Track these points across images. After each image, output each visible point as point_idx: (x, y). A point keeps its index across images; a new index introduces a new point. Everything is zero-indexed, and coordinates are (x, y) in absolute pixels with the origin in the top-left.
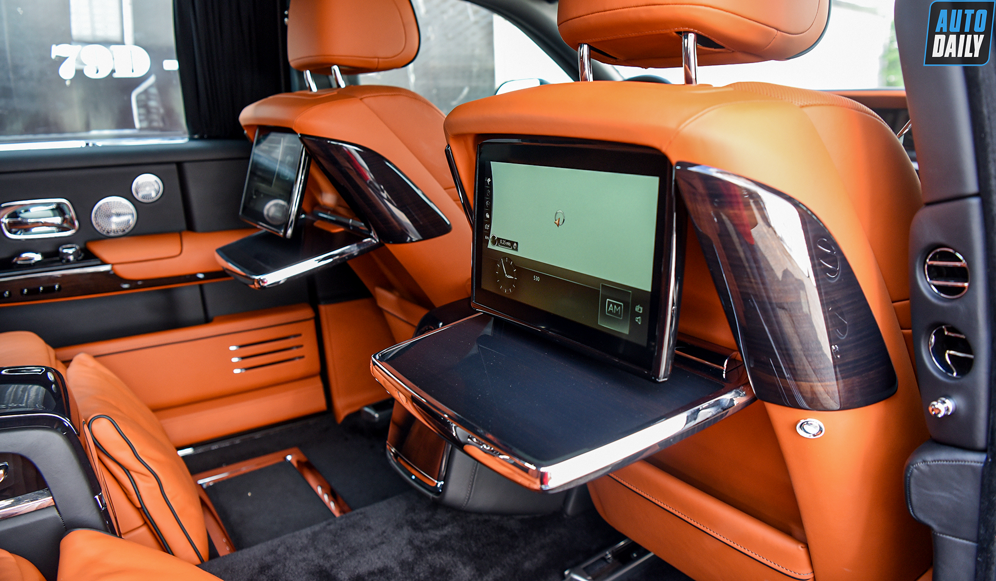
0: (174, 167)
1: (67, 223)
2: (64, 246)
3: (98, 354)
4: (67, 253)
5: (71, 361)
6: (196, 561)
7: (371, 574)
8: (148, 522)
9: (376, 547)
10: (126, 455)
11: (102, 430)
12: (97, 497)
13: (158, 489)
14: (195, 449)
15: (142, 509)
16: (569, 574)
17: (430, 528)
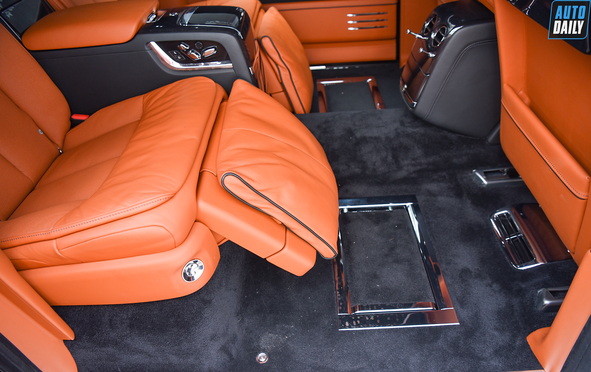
5: (267, 10)
6: (303, 112)
7: (371, 138)
8: (284, 90)
9: (379, 127)
10: (276, 57)
11: (266, 42)
12: (250, 68)
13: (289, 77)
14: (326, 67)
15: (282, 84)
16: (475, 172)
17: (409, 126)
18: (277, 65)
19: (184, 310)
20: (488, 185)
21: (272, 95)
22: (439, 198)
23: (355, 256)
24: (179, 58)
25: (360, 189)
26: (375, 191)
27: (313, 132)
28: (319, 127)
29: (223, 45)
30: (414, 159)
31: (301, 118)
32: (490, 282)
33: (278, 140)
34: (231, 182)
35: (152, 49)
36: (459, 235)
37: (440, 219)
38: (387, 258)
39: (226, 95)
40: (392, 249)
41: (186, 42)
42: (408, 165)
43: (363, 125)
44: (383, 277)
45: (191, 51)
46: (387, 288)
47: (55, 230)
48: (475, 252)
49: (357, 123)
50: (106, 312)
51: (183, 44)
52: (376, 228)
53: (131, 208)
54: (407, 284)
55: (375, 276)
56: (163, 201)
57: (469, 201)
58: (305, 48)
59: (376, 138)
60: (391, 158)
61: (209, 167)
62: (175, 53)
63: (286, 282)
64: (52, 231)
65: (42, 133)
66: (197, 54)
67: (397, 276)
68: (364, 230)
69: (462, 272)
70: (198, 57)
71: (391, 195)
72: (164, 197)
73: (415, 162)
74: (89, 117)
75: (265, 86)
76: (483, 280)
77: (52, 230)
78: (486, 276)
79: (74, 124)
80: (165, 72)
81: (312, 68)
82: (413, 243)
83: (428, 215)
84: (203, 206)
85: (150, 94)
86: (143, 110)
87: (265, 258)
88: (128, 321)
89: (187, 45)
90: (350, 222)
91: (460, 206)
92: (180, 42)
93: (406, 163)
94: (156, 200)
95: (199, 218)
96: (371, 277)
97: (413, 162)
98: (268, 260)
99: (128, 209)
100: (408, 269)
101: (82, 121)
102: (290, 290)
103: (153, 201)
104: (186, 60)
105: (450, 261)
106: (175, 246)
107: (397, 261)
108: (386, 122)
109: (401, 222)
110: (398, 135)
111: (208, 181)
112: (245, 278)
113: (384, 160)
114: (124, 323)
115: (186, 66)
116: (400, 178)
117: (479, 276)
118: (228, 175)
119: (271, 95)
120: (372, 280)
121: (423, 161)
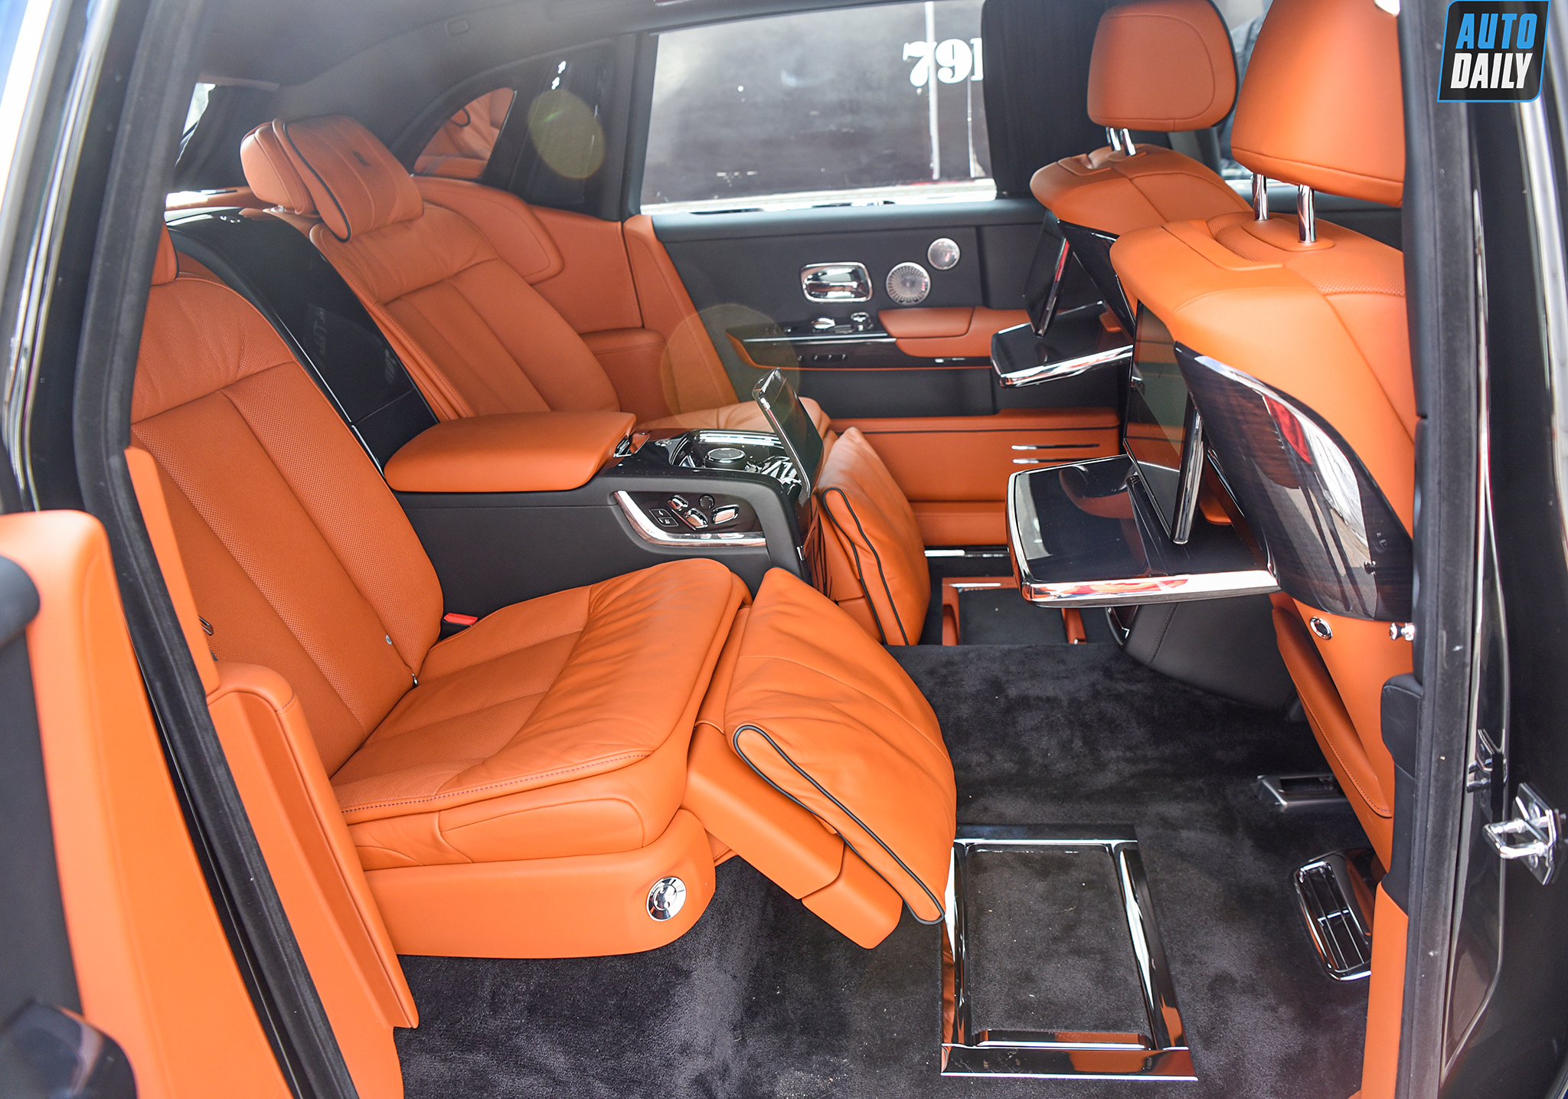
0: (973, 231)
1: (861, 288)
2: (856, 314)
3: (866, 431)
4: (857, 321)
5: (842, 433)
6: (902, 643)
7: (1039, 698)
8: (866, 595)
9: (1058, 678)
10: (851, 529)
11: (835, 501)
12: (798, 548)
13: (876, 568)
14: (966, 553)
15: (861, 582)
16: (1262, 779)
17: (1121, 679)
18: (853, 544)
19: (638, 984)
20: (1289, 809)
21: (840, 604)
22: (1184, 834)
23: (989, 937)
24: (667, 522)
25: (1011, 807)
26: (1046, 812)
27: (917, 682)
28: (932, 672)
29: (753, 504)
30: (1129, 748)
31: (896, 653)
32: (1273, 1002)
33: (844, 682)
34: (750, 743)
35: (618, 503)
36: (1217, 908)
37: (1181, 874)
38: (1057, 944)
39: (749, 599)
40: (1069, 928)
41: (685, 496)
42: (1118, 760)
43: (1024, 673)
44: (1045, 981)
45: (690, 512)
46: (1049, 1002)
47: (442, 796)
48: (1249, 943)
49: (1013, 668)
50: (487, 976)
51: (677, 498)
52: (1040, 886)
53: (580, 766)
54: (1094, 997)
55: (1028, 978)
56: (633, 759)
57: (1248, 843)
58: (914, 509)
59: (1048, 700)
60: (1080, 744)
61: (713, 718)
62: (660, 513)
63: (839, 978)
64: (437, 797)
65: (390, 643)
66: (701, 518)
67: (1073, 980)
68: (1015, 888)
69: (1216, 980)
70: (701, 524)
71: (1080, 822)
72: (636, 754)
73: (1132, 755)
74: (478, 620)
75: (825, 585)
76: (1258, 998)
77: (436, 795)
78: (1267, 991)
79: (447, 631)
80: (638, 547)
81: (929, 553)
82: (1117, 918)
83: (1156, 866)
84: (697, 781)
85: (606, 585)
86: (589, 615)
87: (801, 899)
88: (527, 998)
89: (685, 502)
90: (985, 869)
91: (1228, 851)
92: (671, 495)
93: (1114, 756)
94: (622, 756)
95: (686, 804)
96: (1018, 978)
97: (1128, 754)
98: (805, 902)
99: (574, 768)
100: (1099, 968)
101: (465, 627)
102: (848, 992)
103: (617, 757)
104: (681, 526)
105: (1192, 957)
106: (643, 846)
107: (1077, 952)
108: (1074, 669)
109: (1095, 877)
110: (1096, 695)
111: (708, 741)
112: (754, 962)
113: (1066, 747)
114: (519, 1001)
115: (678, 538)
116: (1102, 788)
117: (1251, 989)
118: (745, 728)
119: (836, 602)
120: (1019, 985)
121: (1149, 753)
